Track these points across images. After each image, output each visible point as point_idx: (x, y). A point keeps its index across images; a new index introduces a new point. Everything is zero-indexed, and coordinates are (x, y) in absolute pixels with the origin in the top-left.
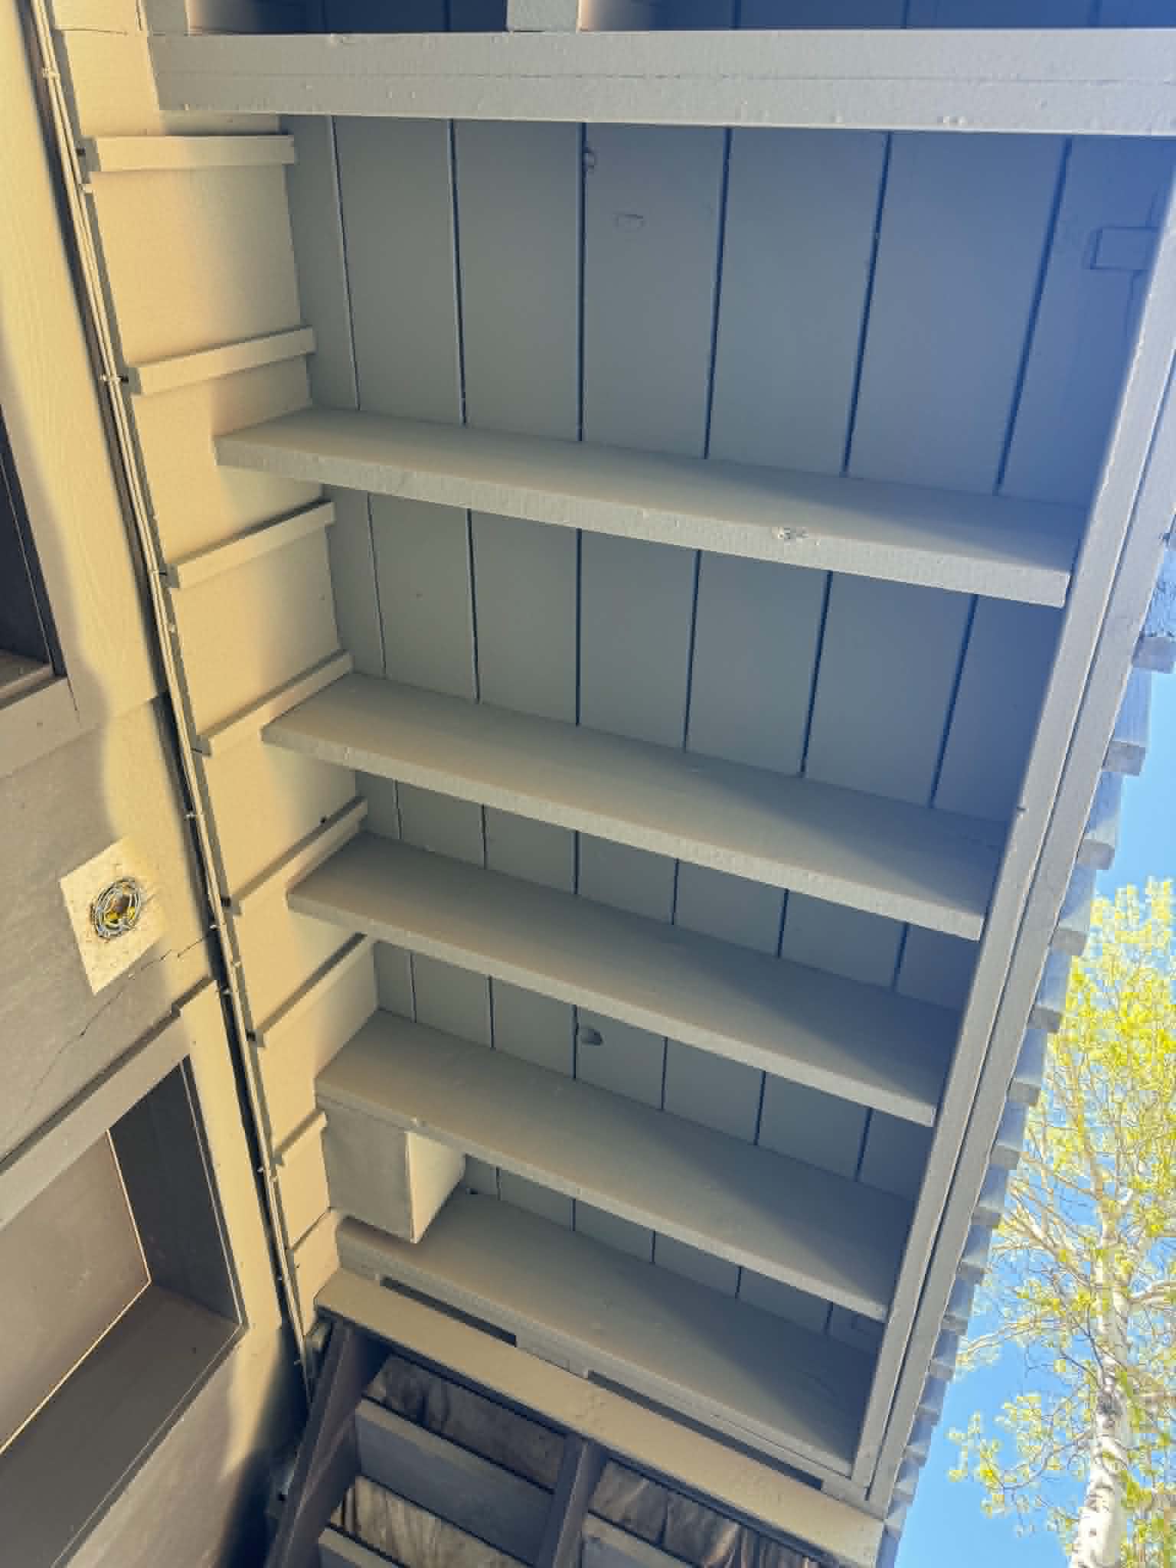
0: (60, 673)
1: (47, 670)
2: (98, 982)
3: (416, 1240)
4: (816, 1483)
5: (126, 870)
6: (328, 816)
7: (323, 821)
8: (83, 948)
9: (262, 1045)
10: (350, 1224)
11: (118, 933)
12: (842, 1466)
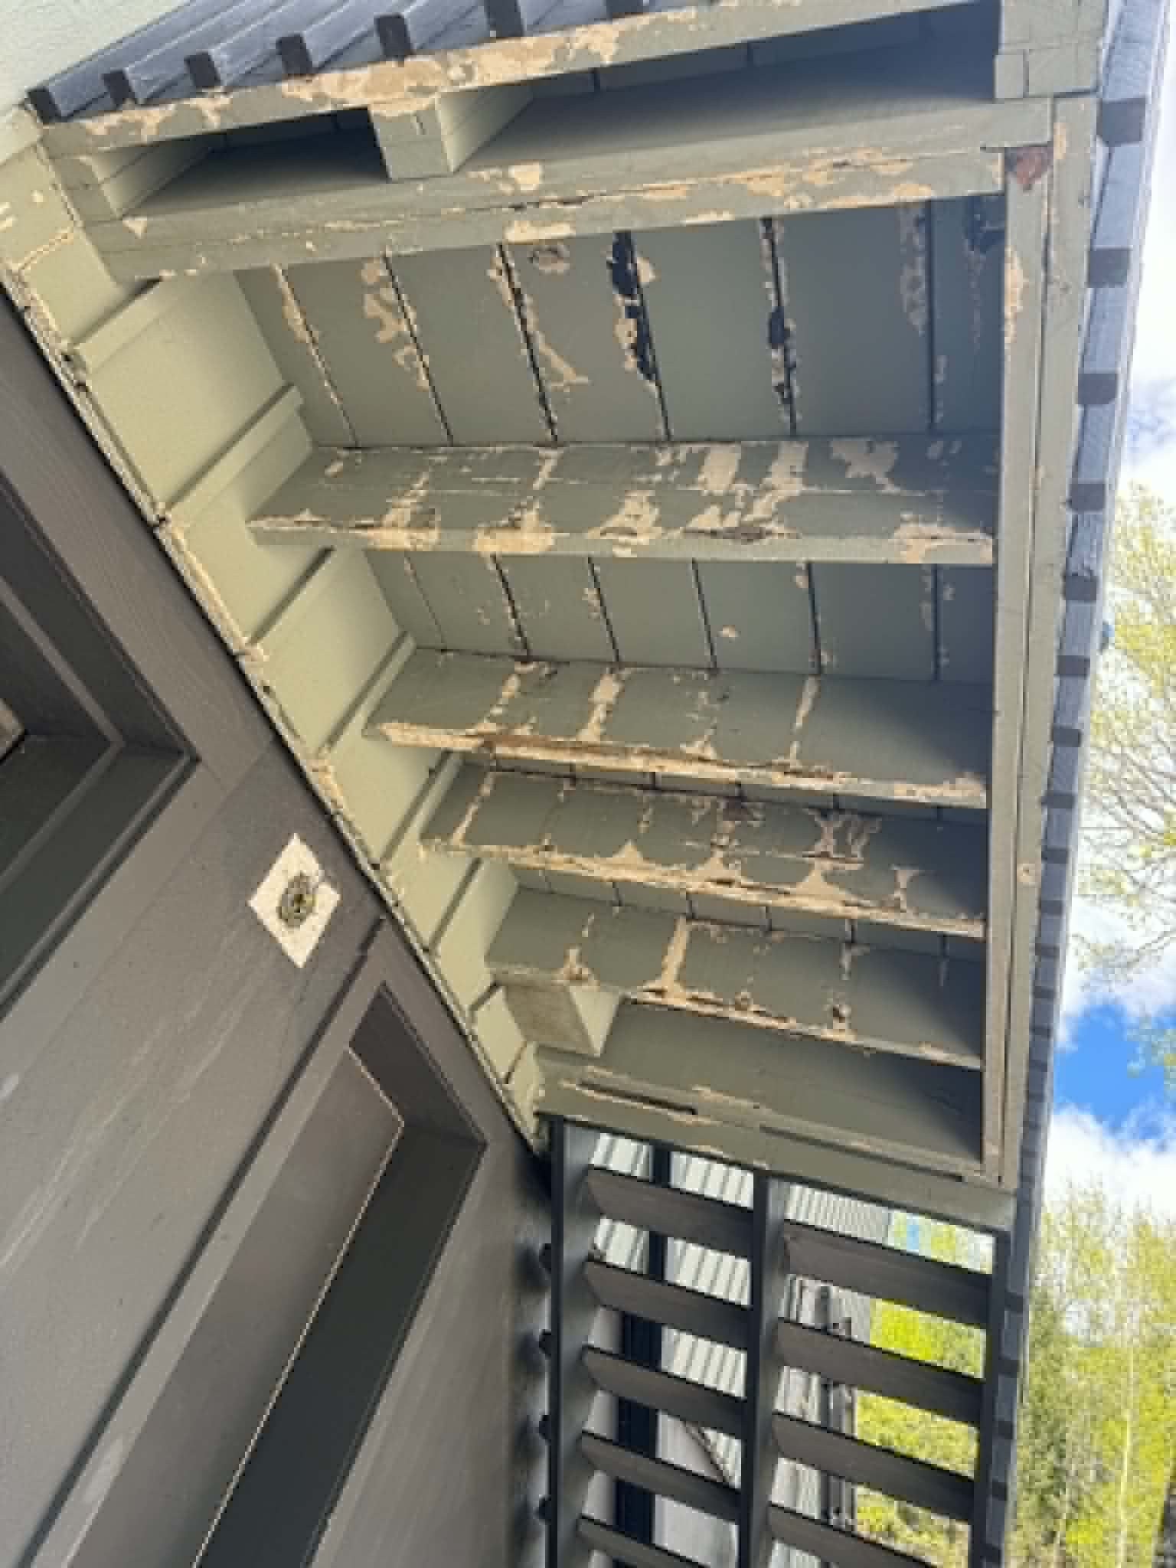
0: (196, 760)
1: (184, 761)
2: (300, 957)
3: (598, 1055)
4: (959, 1178)
5: (294, 872)
6: (433, 766)
7: (431, 772)
8: (281, 939)
9: (436, 954)
10: (543, 1051)
11: (302, 919)
12: (976, 1165)
